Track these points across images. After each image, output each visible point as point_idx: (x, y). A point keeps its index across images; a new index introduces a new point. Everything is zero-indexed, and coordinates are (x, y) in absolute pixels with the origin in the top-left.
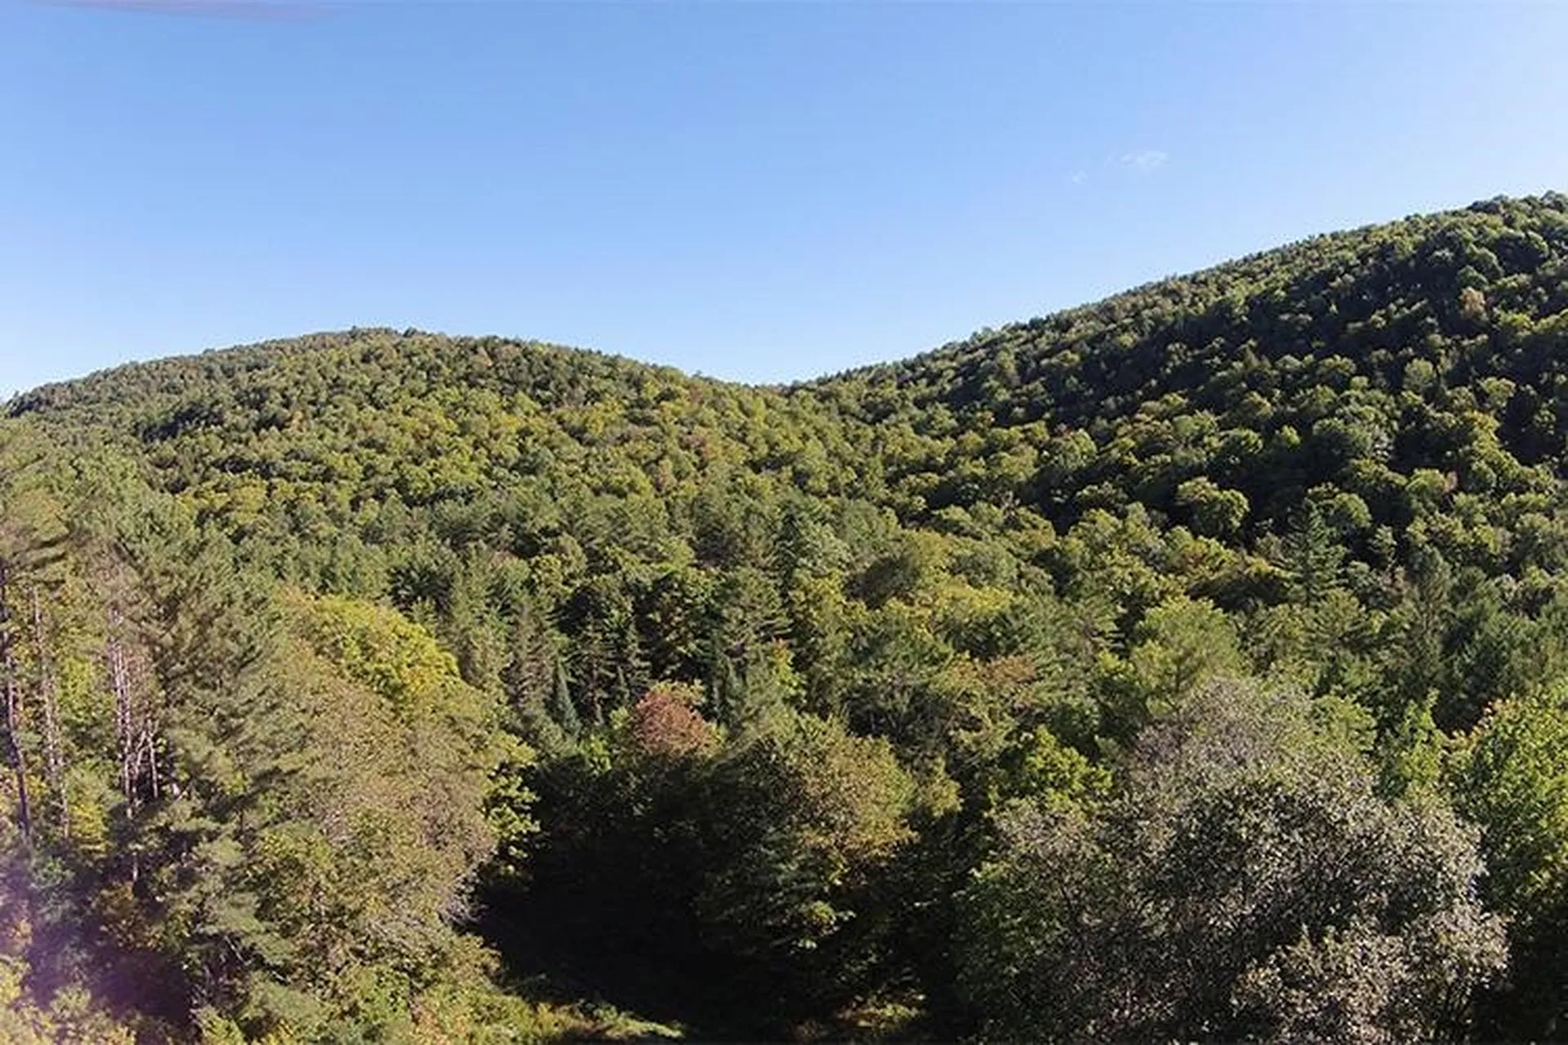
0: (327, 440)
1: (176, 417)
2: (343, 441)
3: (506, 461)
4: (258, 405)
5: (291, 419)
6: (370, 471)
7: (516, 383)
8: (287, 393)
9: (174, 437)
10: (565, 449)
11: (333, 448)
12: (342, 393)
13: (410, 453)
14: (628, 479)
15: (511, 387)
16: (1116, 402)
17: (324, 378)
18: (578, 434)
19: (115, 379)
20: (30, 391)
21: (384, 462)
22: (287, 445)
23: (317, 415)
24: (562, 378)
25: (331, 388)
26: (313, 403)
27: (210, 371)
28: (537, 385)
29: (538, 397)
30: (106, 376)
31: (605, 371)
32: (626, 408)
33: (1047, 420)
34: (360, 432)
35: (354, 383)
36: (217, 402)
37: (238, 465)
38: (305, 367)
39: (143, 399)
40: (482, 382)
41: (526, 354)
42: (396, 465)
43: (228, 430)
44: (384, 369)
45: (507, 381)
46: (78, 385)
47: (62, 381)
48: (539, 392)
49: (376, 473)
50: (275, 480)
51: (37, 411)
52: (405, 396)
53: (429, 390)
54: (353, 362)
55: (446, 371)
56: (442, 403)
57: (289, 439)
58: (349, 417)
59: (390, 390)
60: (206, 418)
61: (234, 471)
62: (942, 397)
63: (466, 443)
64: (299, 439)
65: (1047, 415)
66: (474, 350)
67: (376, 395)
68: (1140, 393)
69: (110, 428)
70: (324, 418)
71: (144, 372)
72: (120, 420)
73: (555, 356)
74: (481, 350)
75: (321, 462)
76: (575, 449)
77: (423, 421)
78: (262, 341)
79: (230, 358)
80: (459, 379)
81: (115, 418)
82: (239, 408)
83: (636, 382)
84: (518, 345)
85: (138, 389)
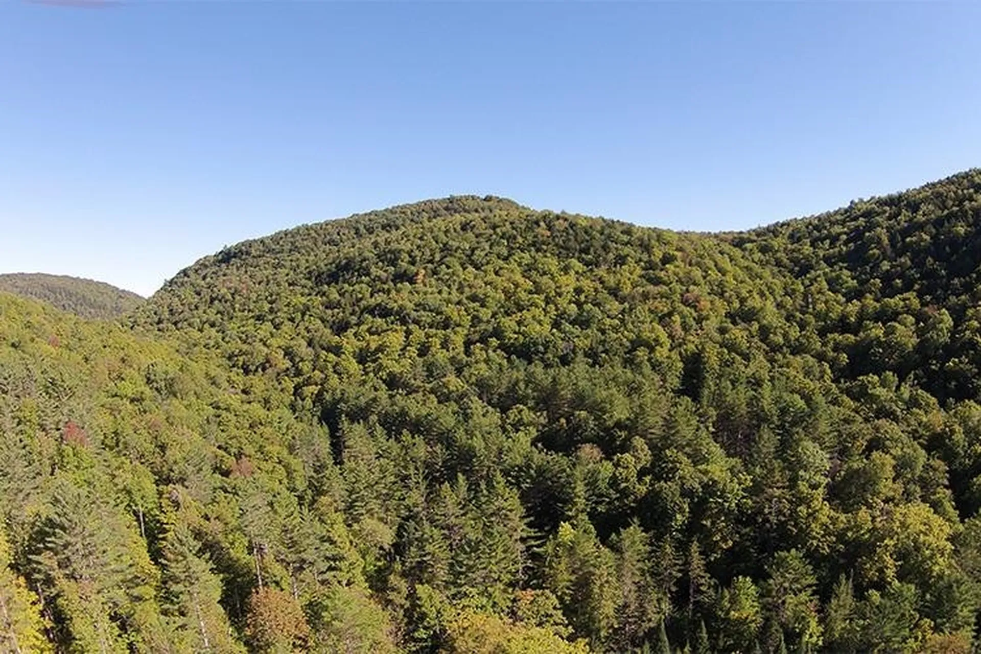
0: (445, 295)
1: (337, 267)
2: (455, 296)
3: (569, 316)
4: (393, 263)
5: (417, 274)
6: (476, 320)
7: (567, 249)
8: (413, 254)
9: (337, 283)
10: (608, 307)
11: (449, 301)
12: (451, 255)
13: (503, 306)
14: (654, 336)
15: (564, 252)
16: (960, 281)
17: (437, 242)
18: (614, 292)
19: (293, 237)
20: (234, 244)
21: (485, 314)
22: (417, 298)
23: (435, 273)
24: (597, 244)
25: (442, 251)
26: (431, 262)
27: (357, 229)
28: (582, 251)
29: (583, 259)
30: (286, 235)
31: (625, 238)
32: (644, 269)
33: (917, 291)
34: (467, 289)
35: (458, 248)
36: (365, 260)
37: (384, 312)
38: (424, 234)
39: (312, 250)
40: (545, 247)
41: (572, 226)
42: (494, 315)
43: (374, 280)
44: (477, 237)
45: (562, 247)
46: (266, 241)
47: (256, 238)
48: (583, 255)
49: (480, 321)
50: (412, 327)
51: (240, 258)
52: (494, 258)
53: (510, 255)
54: (455, 230)
55: (520, 240)
56: (520, 265)
57: (418, 293)
58: (458, 276)
59: (483, 254)
60: (358, 271)
61: (381, 316)
62: (841, 258)
63: (539, 299)
64: (425, 293)
65: (917, 287)
66: (537, 223)
67: (474, 257)
68: (974, 275)
69: (292, 273)
70: (440, 276)
71: (312, 232)
72: (298, 266)
73: (591, 227)
74: (542, 224)
75: (441, 313)
76: (614, 306)
77: (509, 280)
78: (390, 207)
79: (370, 220)
80: (529, 245)
81: (294, 264)
82: (380, 264)
83: (646, 247)
84: (566, 220)
85: (310, 243)
